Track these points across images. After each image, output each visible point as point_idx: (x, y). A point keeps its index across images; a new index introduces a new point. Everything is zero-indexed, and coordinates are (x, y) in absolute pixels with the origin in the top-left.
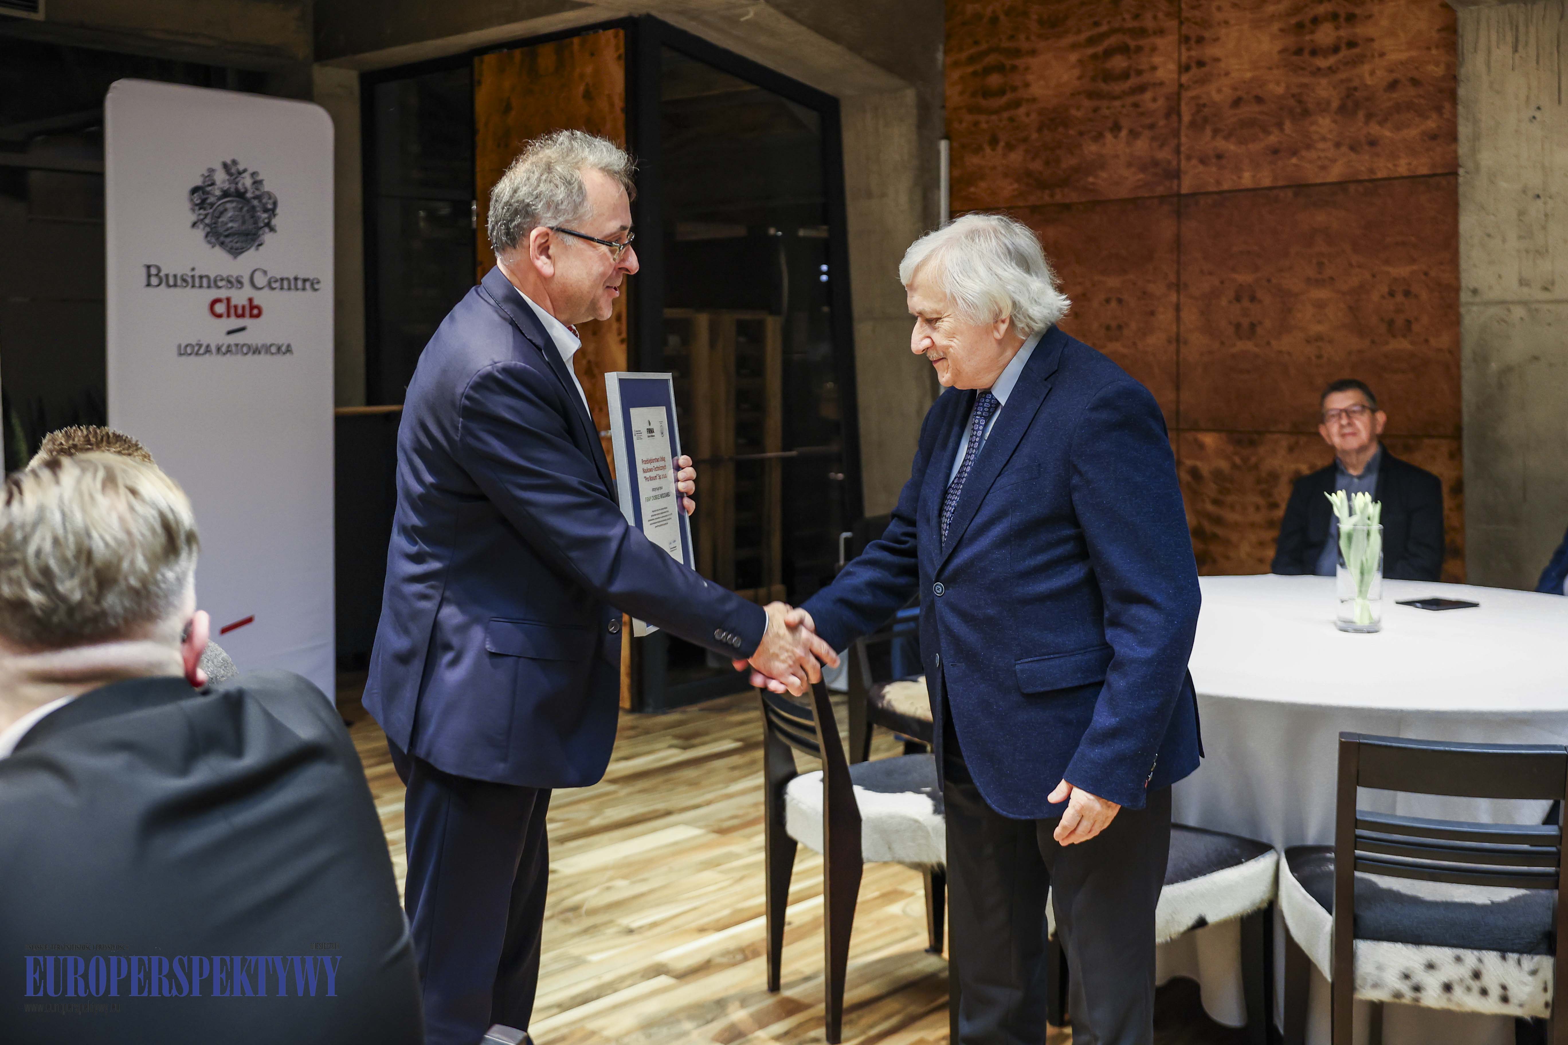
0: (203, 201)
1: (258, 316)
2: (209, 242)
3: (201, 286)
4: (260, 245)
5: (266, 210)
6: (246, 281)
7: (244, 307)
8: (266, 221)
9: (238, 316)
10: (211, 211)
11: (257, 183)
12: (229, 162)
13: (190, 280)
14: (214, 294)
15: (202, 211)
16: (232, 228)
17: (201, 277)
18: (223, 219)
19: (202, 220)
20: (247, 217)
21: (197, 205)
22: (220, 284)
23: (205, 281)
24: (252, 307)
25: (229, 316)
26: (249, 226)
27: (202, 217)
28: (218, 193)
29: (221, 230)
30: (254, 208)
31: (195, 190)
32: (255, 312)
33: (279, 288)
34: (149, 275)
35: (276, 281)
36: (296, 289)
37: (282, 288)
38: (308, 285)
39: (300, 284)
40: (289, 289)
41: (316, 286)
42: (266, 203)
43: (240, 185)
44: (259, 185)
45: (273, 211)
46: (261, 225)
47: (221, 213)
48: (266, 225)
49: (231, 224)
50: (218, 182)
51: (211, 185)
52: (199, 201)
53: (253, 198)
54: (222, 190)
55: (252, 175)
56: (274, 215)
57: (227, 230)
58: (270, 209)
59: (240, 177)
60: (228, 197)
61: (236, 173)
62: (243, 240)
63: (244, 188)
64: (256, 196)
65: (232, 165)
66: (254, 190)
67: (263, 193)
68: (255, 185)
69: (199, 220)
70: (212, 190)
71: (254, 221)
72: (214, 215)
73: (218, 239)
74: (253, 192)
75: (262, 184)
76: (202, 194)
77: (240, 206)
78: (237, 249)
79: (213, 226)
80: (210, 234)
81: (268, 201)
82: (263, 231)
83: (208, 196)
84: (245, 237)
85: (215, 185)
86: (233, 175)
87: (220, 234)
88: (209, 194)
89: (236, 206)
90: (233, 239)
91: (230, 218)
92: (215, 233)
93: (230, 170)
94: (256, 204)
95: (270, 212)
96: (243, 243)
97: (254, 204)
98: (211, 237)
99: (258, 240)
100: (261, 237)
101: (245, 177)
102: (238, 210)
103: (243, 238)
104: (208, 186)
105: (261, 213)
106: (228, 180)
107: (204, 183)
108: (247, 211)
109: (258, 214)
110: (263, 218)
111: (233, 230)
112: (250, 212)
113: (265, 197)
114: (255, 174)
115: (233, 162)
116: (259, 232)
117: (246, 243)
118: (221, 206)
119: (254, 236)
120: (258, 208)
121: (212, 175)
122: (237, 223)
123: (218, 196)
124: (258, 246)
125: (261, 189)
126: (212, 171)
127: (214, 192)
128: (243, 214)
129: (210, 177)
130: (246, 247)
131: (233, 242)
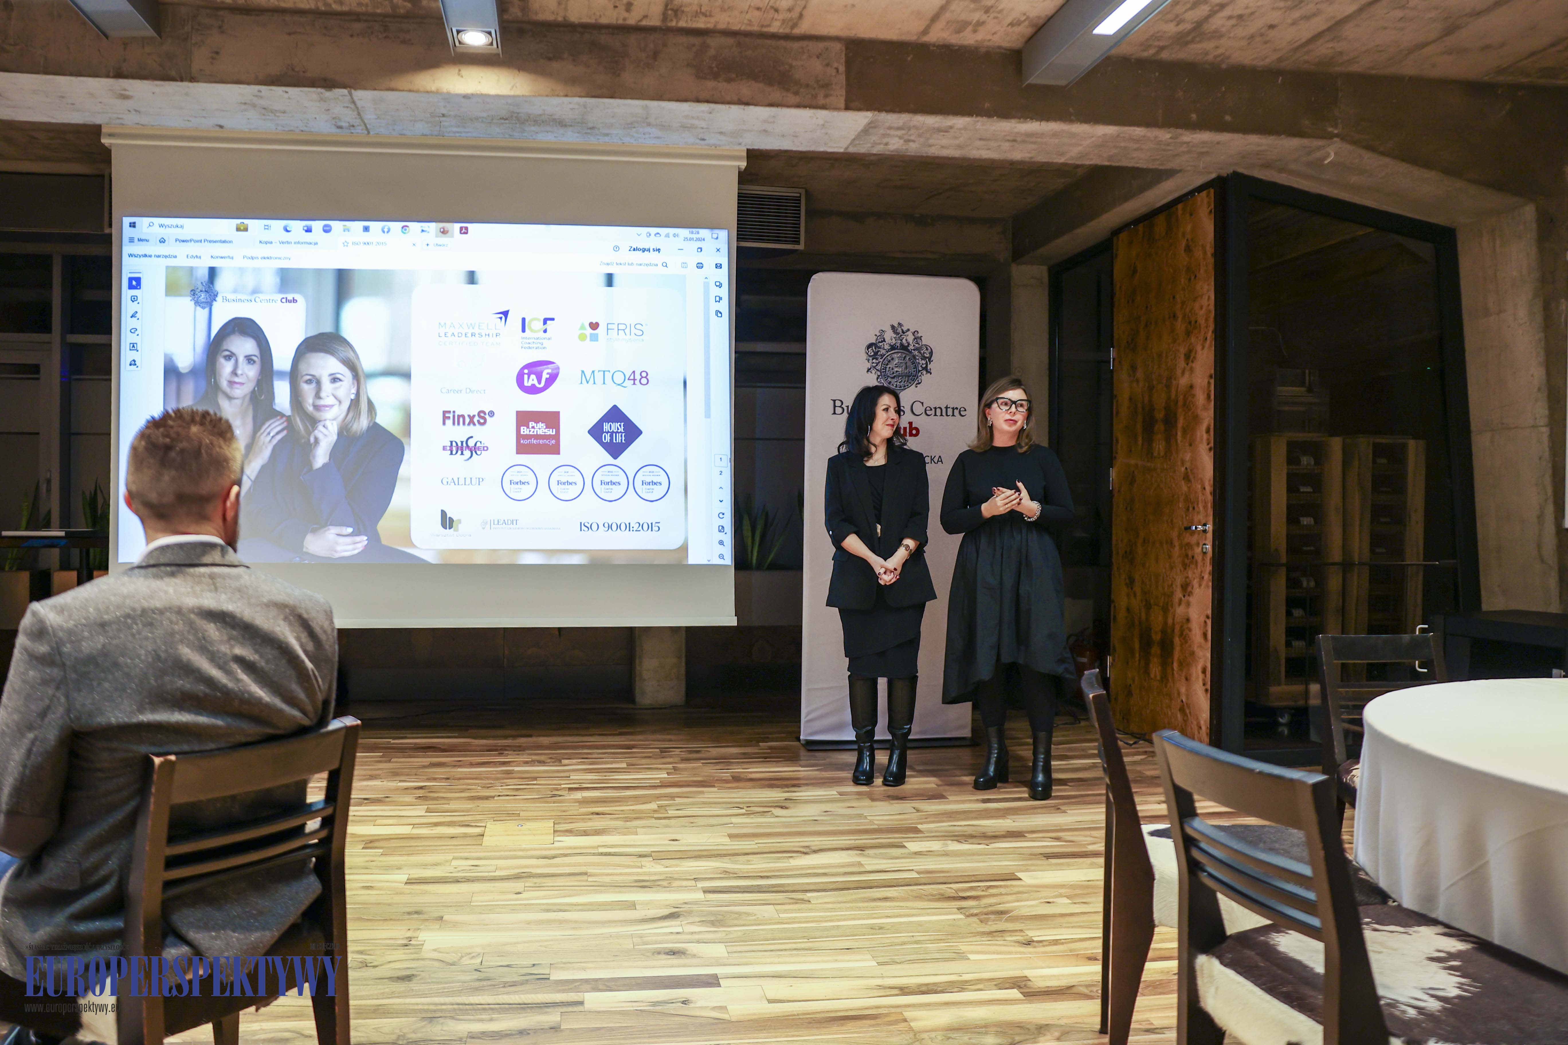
0: (876, 353)
1: (917, 435)
2: (880, 382)
4: (919, 383)
5: (924, 358)
7: (905, 428)
8: (924, 366)
10: (882, 360)
11: (917, 339)
12: (896, 325)
15: (874, 361)
16: (897, 371)
19: (874, 367)
20: (909, 363)
21: (870, 356)
24: (911, 428)
26: (912, 370)
27: (874, 365)
28: (887, 347)
29: (889, 373)
30: (914, 357)
31: (870, 346)
32: (914, 432)
33: (934, 414)
34: (835, 406)
35: (931, 410)
36: (947, 415)
37: (935, 415)
38: (956, 412)
39: (950, 412)
40: (942, 415)
41: (963, 413)
42: (924, 353)
43: (904, 341)
44: (919, 341)
45: (930, 358)
46: (920, 369)
47: (889, 361)
48: (923, 369)
49: (896, 369)
50: (887, 339)
51: (882, 342)
52: (873, 354)
53: (914, 350)
54: (890, 345)
55: (913, 334)
56: (930, 361)
57: (893, 373)
58: (927, 358)
59: (904, 335)
60: (895, 350)
61: (901, 333)
62: (905, 381)
63: (907, 343)
64: (917, 348)
65: (898, 327)
66: (915, 344)
67: (922, 346)
68: (915, 340)
69: (872, 367)
70: (882, 345)
71: (914, 367)
72: (883, 363)
73: (886, 380)
74: (914, 346)
75: (921, 340)
76: (875, 349)
77: (903, 356)
78: (901, 387)
79: (882, 371)
80: (880, 377)
81: (926, 352)
82: (922, 373)
83: (879, 350)
84: (907, 378)
85: (885, 342)
86: (899, 334)
87: (888, 376)
88: (880, 348)
89: (900, 356)
90: (897, 380)
91: (895, 365)
92: (884, 376)
93: (897, 330)
94: (917, 354)
95: (927, 360)
96: (905, 383)
97: (914, 354)
98: (881, 379)
99: (917, 380)
100: (920, 377)
101: (908, 335)
102: (903, 359)
103: (905, 379)
104: (879, 342)
105: (920, 360)
106: (894, 338)
107: (877, 340)
108: (909, 359)
109: (917, 361)
110: (922, 364)
111: (898, 373)
112: (912, 360)
113: (923, 349)
114: (916, 333)
115: (899, 325)
116: (918, 374)
117: (907, 383)
118: (889, 357)
119: (914, 378)
120: (918, 357)
121: (883, 335)
122: (901, 368)
123: (887, 349)
124: (917, 384)
125: (920, 344)
126: (883, 331)
127: (884, 347)
128: (906, 362)
129: (881, 336)
130: (907, 386)
131: (897, 383)
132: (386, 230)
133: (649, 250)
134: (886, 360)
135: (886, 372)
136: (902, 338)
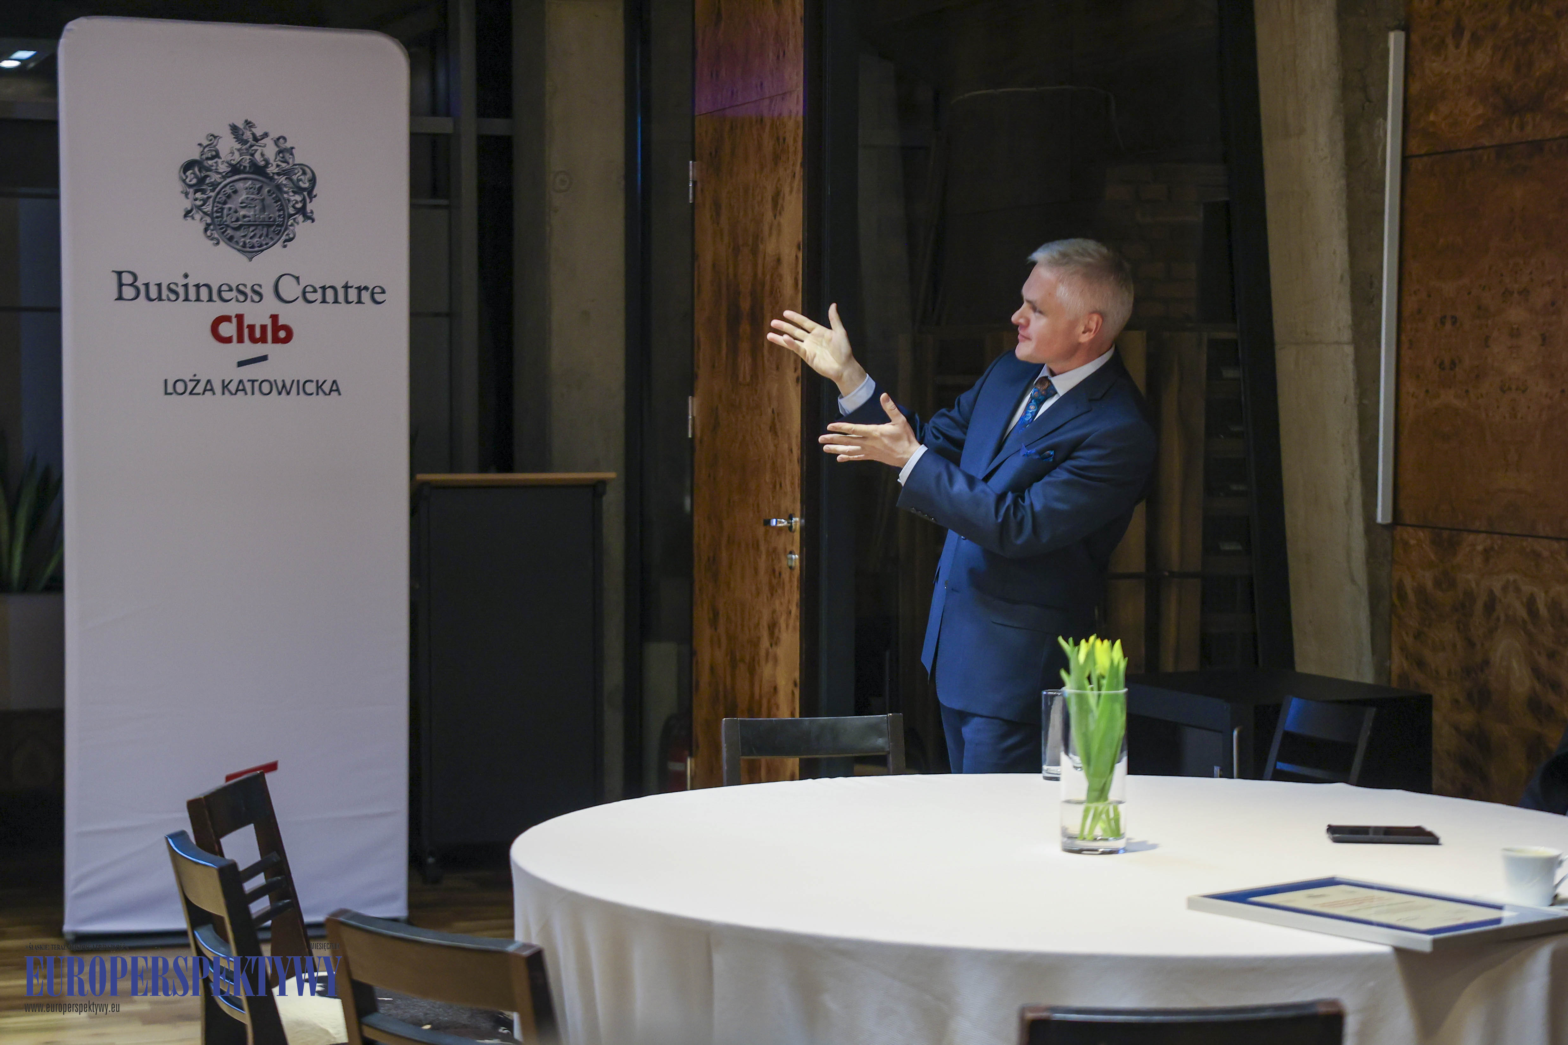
0: (201, 181)
1: (288, 339)
2: (211, 238)
3: (198, 299)
4: (291, 240)
5: (299, 190)
6: (267, 291)
7: (264, 328)
8: (299, 206)
9: (253, 340)
10: (213, 194)
11: (284, 152)
12: (240, 124)
13: (181, 291)
14: (218, 309)
15: (199, 195)
16: (244, 217)
17: (198, 286)
18: (232, 204)
19: (199, 208)
20: (269, 200)
21: (190, 186)
22: (226, 295)
23: (204, 292)
24: (276, 327)
25: (240, 340)
26: (274, 213)
27: (199, 203)
28: (223, 168)
29: (227, 220)
30: (279, 187)
31: (188, 166)
32: (282, 334)
33: (320, 300)
34: (121, 285)
35: (315, 291)
36: (347, 302)
37: (324, 301)
38: (365, 296)
39: (353, 294)
40: (336, 301)
41: (378, 297)
42: (299, 180)
43: (257, 156)
44: (287, 156)
45: (310, 191)
46: (292, 211)
47: (229, 197)
48: (298, 211)
49: (243, 212)
50: (224, 153)
51: (212, 158)
52: (194, 181)
53: (278, 174)
54: (230, 165)
55: (276, 141)
56: (311, 197)
57: (237, 220)
58: (305, 189)
59: (257, 144)
60: (239, 174)
61: (251, 140)
62: (262, 234)
63: (264, 160)
64: (284, 171)
65: (244, 128)
66: (279, 163)
67: (294, 167)
68: (281, 155)
69: (194, 207)
70: (215, 165)
71: (280, 206)
72: (217, 200)
73: (223, 233)
74: (278, 166)
75: (292, 154)
76: (200, 171)
77: (257, 186)
78: (253, 247)
79: (215, 215)
80: (212, 227)
81: (302, 177)
82: (294, 219)
83: (208, 173)
84: (266, 229)
85: (220, 158)
86: (246, 142)
87: (227, 226)
88: (211, 170)
89: (251, 186)
90: (246, 233)
91: (241, 203)
92: (219, 225)
93: (243, 135)
94: (283, 183)
95: (305, 193)
96: (262, 238)
97: (279, 182)
98: (213, 230)
99: (286, 233)
100: (291, 228)
101: (266, 144)
102: (256, 191)
103: (263, 231)
104: (208, 159)
105: (291, 194)
106: (239, 150)
107: (202, 155)
108: (269, 192)
109: (285, 196)
110: (294, 202)
111: (247, 219)
112: (273, 193)
113: (296, 171)
114: (281, 140)
115: (247, 124)
116: (287, 222)
117: (266, 238)
118: (228, 187)
119: (280, 228)
120: (286, 187)
121: (214, 144)
122: (253, 210)
123: (224, 172)
124: (286, 241)
125: (291, 161)
126: (215, 137)
127: (218, 167)
128: (263, 197)
129: (212, 146)
130: (267, 244)
131: (247, 237)
134: (222, 193)
135: (223, 218)
136: (253, 150)
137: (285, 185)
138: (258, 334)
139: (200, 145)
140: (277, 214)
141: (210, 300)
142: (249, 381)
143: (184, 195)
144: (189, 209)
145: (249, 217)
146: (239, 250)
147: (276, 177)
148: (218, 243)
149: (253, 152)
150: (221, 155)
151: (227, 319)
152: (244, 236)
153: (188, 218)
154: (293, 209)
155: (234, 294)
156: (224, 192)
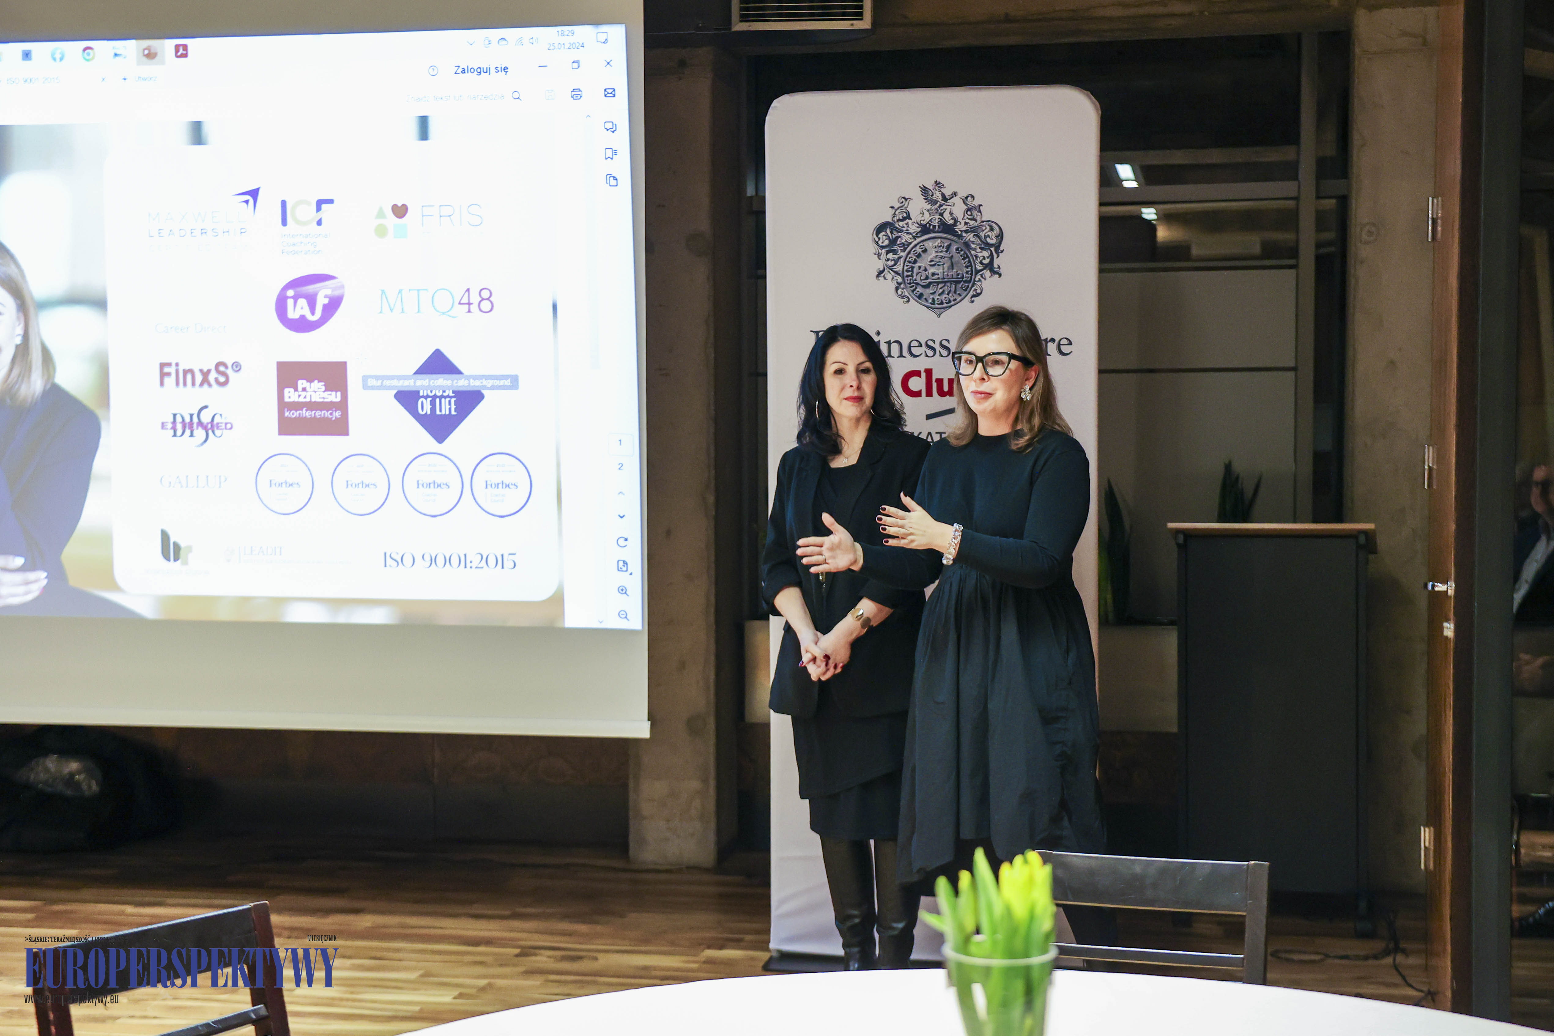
0: (893, 242)
2: (902, 296)
4: (978, 295)
5: (986, 246)
8: (986, 261)
9: (942, 393)
10: (904, 254)
11: (972, 210)
12: (930, 185)
14: (909, 364)
15: (890, 256)
16: (933, 274)
17: (889, 343)
18: (923, 262)
19: (891, 268)
20: (957, 257)
21: (882, 247)
22: (915, 351)
23: (895, 348)
25: (929, 394)
26: (961, 270)
27: (890, 263)
28: (914, 229)
29: (918, 279)
30: (967, 245)
31: (880, 229)
38: (1052, 347)
41: (1065, 349)
42: (986, 237)
43: (947, 216)
44: (975, 213)
45: (997, 247)
46: (979, 267)
47: (919, 256)
48: (986, 267)
49: (932, 270)
50: (915, 216)
51: (904, 219)
52: (887, 242)
53: (966, 232)
54: (921, 225)
55: (965, 200)
56: (999, 252)
57: (927, 278)
58: (992, 245)
59: (946, 204)
60: (929, 233)
61: (940, 200)
62: (950, 291)
63: (952, 219)
64: (971, 228)
65: (935, 189)
66: (967, 221)
67: (982, 224)
68: (969, 213)
69: (886, 268)
70: (905, 226)
71: (968, 263)
72: (907, 260)
73: (913, 291)
74: (966, 223)
75: (980, 211)
76: (892, 233)
77: (946, 244)
78: (942, 303)
79: (906, 273)
80: (902, 286)
81: (990, 233)
82: (982, 277)
83: (899, 234)
84: (954, 286)
85: (910, 219)
86: (936, 202)
87: (917, 284)
88: (901, 231)
89: (939, 245)
90: (935, 290)
91: (930, 262)
92: (910, 284)
93: (932, 195)
94: (971, 240)
95: (993, 249)
96: (950, 295)
97: (967, 240)
98: (903, 289)
99: (973, 289)
100: (979, 283)
101: (954, 203)
102: (945, 249)
103: (950, 287)
104: (899, 220)
105: (979, 250)
106: (928, 211)
107: (894, 216)
108: (957, 249)
109: (973, 252)
110: (982, 258)
111: (936, 277)
112: (962, 250)
113: (984, 228)
114: (969, 198)
115: (936, 185)
116: (975, 277)
117: (954, 294)
118: (918, 246)
119: (967, 284)
120: (974, 244)
121: (906, 205)
122: (941, 267)
123: (913, 233)
124: (974, 296)
125: (978, 218)
126: (906, 199)
127: (908, 228)
128: (951, 255)
129: (903, 208)
130: (955, 300)
131: (935, 295)
132: (58, 56)
133: (488, 71)
134: (912, 252)
135: (913, 277)
136: (942, 210)
137: (973, 242)
138: (946, 389)
139: (892, 207)
140: (965, 270)
141: (901, 356)
142: (937, 433)
143: (877, 256)
144: (881, 269)
145: (938, 274)
146: (927, 307)
147: (964, 234)
148: (908, 301)
149: (942, 212)
150: (911, 216)
151: (917, 373)
152: (932, 294)
153: (880, 278)
154: (981, 265)
155: (924, 348)
156: (914, 251)
